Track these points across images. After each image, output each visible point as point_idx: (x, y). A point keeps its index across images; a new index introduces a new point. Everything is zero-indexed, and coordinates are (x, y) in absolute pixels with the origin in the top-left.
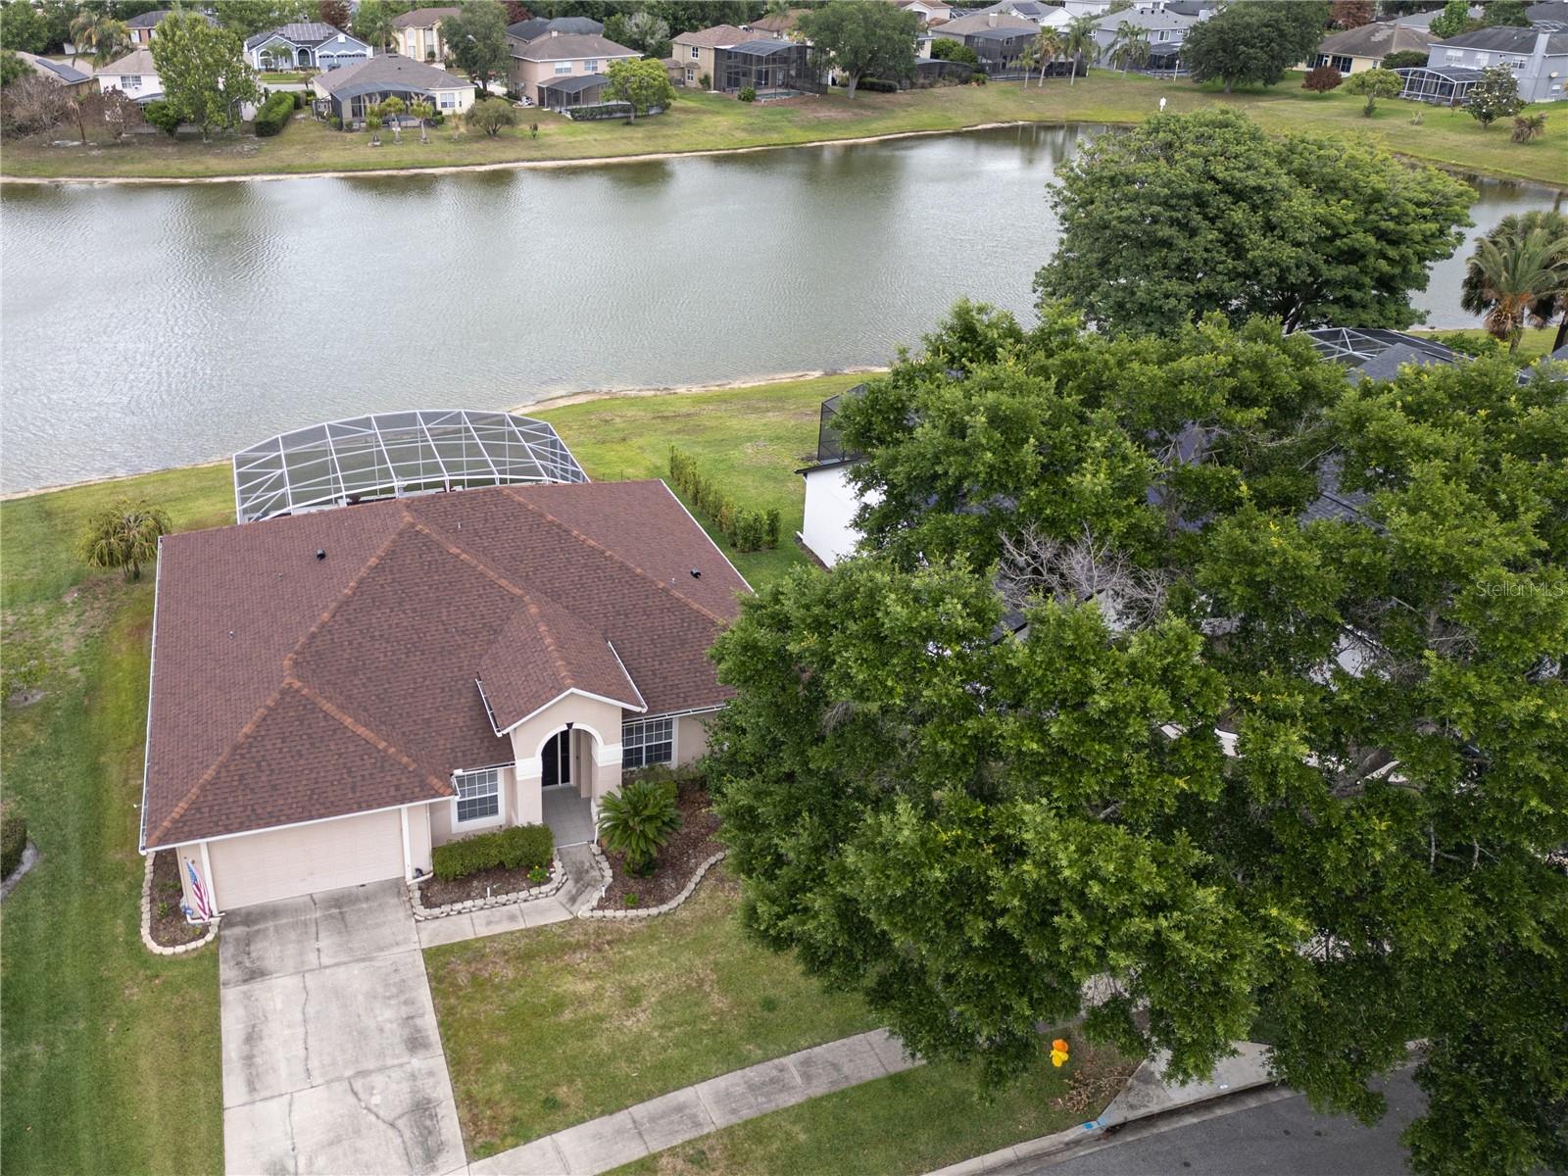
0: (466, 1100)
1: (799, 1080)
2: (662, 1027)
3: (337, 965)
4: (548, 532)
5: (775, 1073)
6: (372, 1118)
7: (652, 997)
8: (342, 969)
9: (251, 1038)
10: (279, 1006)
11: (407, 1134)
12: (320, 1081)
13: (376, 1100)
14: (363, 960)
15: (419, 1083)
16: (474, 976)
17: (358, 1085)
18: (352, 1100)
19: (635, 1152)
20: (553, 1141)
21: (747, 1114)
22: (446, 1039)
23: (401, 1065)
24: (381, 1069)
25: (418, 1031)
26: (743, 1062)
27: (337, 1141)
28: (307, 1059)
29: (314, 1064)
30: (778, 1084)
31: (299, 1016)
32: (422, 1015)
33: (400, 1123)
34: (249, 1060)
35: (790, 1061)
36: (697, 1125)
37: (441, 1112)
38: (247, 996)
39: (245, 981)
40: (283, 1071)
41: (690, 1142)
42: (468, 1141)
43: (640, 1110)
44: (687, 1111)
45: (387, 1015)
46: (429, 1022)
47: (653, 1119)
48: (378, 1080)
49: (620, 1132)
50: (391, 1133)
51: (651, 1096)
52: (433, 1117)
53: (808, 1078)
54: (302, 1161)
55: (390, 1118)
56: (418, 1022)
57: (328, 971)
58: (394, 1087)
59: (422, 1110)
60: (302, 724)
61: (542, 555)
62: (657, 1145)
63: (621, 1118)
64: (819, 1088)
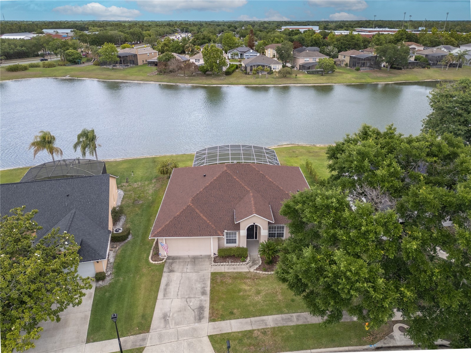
0: (212, 308)
1: (295, 320)
2: (264, 301)
3: (190, 272)
4: (260, 176)
5: (289, 317)
6: (189, 308)
7: (263, 293)
8: (191, 273)
9: (167, 285)
10: (175, 279)
11: (196, 313)
12: (180, 297)
13: (191, 304)
14: (197, 272)
15: (202, 302)
16: (221, 280)
17: (188, 300)
18: (186, 303)
19: (249, 328)
20: (230, 322)
21: (280, 325)
22: (211, 293)
23: (199, 298)
24: (194, 298)
25: (205, 290)
26: (282, 313)
27: (180, 311)
28: (178, 292)
29: (179, 293)
30: (290, 320)
31: (179, 282)
32: (207, 287)
33: (195, 310)
34: (165, 290)
35: (295, 315)
36: (266, 325)
37: (205, 310)
38: (169, 276)
39: (169, 272)
40: (172, 293)
41: (263, 329)
42: (210, 317)
43: (253, 319)
44: (265, 322)
45: (199, 286)
46: (208, 289)
47: (256, 322)
48: (193, 300)
49: (247, 323)
50: (193, 312)
51: (256, 316)
52: (203, 310)
53: (298, 319)
54: (171, 314)
55: (193, 309)
56: (206, 289)
57: (188, 273)
58: (196, 302)
59: (201, 308)
60: (191, 214)
61: (257, 182)
62: (255, 328)
63: (248, 320)
64: (300, 323)
